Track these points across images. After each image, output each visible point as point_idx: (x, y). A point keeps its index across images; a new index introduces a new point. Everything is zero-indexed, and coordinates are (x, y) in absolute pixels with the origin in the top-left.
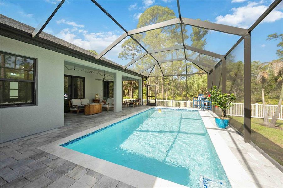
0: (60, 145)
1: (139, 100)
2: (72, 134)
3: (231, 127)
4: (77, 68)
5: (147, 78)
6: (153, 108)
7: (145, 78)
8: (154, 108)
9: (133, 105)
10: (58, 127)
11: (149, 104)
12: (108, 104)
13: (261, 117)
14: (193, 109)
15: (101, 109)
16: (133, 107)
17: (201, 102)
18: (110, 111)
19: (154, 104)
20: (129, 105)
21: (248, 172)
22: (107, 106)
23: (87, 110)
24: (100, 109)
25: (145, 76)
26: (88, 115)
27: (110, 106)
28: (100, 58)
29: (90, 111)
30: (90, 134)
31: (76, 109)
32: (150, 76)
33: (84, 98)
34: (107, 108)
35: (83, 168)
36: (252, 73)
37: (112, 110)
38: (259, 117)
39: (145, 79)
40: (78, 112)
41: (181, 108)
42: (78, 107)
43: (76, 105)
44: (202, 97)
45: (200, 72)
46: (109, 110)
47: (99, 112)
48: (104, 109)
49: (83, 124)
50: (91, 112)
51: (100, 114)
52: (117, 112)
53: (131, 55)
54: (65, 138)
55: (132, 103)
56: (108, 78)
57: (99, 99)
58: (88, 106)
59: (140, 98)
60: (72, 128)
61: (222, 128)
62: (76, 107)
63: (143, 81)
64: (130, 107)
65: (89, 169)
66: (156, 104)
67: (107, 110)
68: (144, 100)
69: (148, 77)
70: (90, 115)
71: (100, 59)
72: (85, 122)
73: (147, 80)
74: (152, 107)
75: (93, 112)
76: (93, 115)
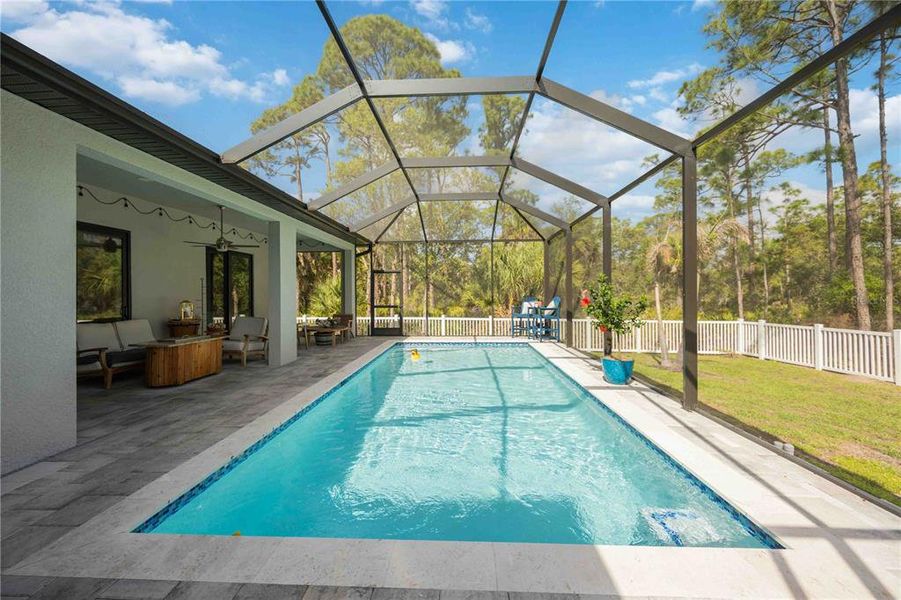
0: (133, 532)
1: (344, 318)
2: (162, 473)
3: (633, 379)
4: (93, 189)
5: (370, 245)
6: (396, 344)
7: (366, 245)
8: (400, 344)
9: (330, 338)
10: (47, 453)
11: (378, 332)
12: (246, 336)
13: (649, 351)
14: (510, 340)
15: (220, 357)
16: (329, 344)
17: (531, 320)
18: (251, 364)
19: (397, 332)
20: (313, 339)
21: (751, 477)
22: (241, 346)
23: (160, 367)
24: (216, 358)
25: (368, 241)
26: (170, 386)
27: (251, 346)
28: (240, 161)
29: (173, 369)
30: (236, 461)
31: (98, 366)
32: (383, 238)
33: (127, 316)
34: (239, 353)
35: (336, 591)
36: (615, 246)
37: (261, 358)
38: (644, 351)
39: (366, 249)
40: (110, 377)
41: (480, 340)
42: (107, 355)
43: (100, 350)
44: (534, 304)
45: (511, 237)
46: (248, 361)
47: (213, 371)
48: (231, 359)
49: (172, 426)
50: (180, 372)
51: (215, 377)
52: (282, 364)
53: (290, 161)
54: (134, 496)
55: (326, 330)
56: (239, 240)
57: (196, 318)
58: (165, 348)
59: (347, 313)
60: (132, 449)
61: (619, 383)
62: (97, 358)
63: (357, 255)
64: (319, 343)
65: (367, 589)
66: (401, 329)
67: (239, 362)
68: (363, 319)
69: (377, 242)
70: (176, 385)
71: (241, 165)
72: (175, 415)
73: (370, 251)
74: (391, 342)
75: (188, 374)
76: (188, 386)
